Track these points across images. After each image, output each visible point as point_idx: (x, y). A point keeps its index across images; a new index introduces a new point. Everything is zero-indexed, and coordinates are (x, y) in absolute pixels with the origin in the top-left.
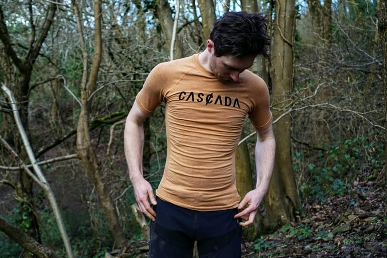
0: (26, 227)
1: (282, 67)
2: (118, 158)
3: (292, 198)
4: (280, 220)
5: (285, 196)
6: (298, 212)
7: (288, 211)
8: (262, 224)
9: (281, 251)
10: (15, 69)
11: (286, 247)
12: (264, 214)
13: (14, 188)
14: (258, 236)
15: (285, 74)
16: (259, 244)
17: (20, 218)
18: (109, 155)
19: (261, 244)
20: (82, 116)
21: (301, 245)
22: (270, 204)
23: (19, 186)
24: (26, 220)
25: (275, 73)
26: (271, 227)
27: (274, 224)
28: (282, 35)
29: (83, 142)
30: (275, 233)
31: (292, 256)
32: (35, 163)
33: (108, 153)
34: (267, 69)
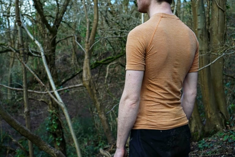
0: (55, 129)
1: (217, 26)
2: (111, 85)
3: (224, 114)
4: (215, 128)
5: (219, 111)
6: (228, 123)
7: (221, 122)
8: (203, 130)
9: (217, 151)
10: (47, 31)
11: (220, 148)
12: (204, 123)
13: (47, 104)
14: (201, 139)
15: (219, 30)
16: (201, 144)
17: (51, 123)
18: (106, 84)
19: (203, 144)
20: (86, 60)
21: (231, 146)
22: (209, 117)
23: (50, 103)
24: (54, 124)
25: (213, 30)
26: (209, 133)
27: (212, 130)
28: (217, 4)
29: (87, 76)
30: (213, 136)
31: (225, 154)
32: (55, 90)
33: (105, 82)
34: (207, 27)
